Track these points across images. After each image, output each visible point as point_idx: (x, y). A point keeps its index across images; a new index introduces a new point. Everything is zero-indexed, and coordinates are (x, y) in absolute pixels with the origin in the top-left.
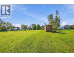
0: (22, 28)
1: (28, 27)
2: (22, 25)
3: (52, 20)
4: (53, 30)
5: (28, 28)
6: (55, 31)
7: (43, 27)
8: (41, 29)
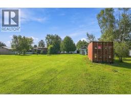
0: (12, 46)
1: (33, 45)
2: (15, 37)
3: (112, 26)
4: (116, 58)
5: (35, 46)
6: (121, 61)
7: (84, 45)
8: (78, 52)
